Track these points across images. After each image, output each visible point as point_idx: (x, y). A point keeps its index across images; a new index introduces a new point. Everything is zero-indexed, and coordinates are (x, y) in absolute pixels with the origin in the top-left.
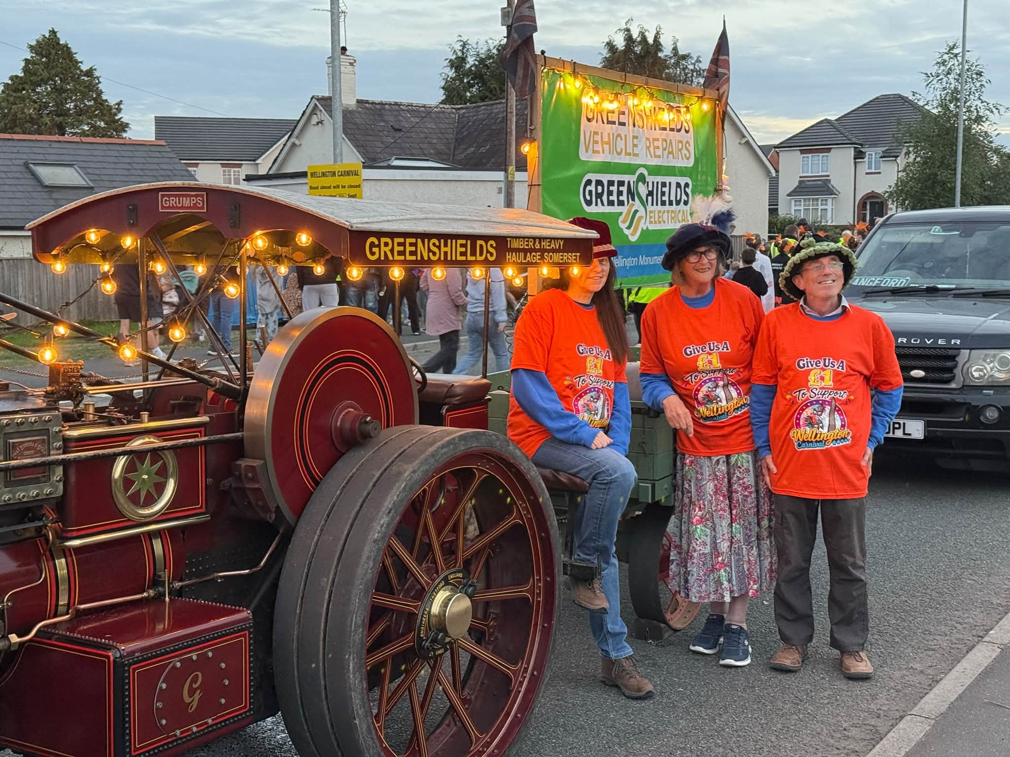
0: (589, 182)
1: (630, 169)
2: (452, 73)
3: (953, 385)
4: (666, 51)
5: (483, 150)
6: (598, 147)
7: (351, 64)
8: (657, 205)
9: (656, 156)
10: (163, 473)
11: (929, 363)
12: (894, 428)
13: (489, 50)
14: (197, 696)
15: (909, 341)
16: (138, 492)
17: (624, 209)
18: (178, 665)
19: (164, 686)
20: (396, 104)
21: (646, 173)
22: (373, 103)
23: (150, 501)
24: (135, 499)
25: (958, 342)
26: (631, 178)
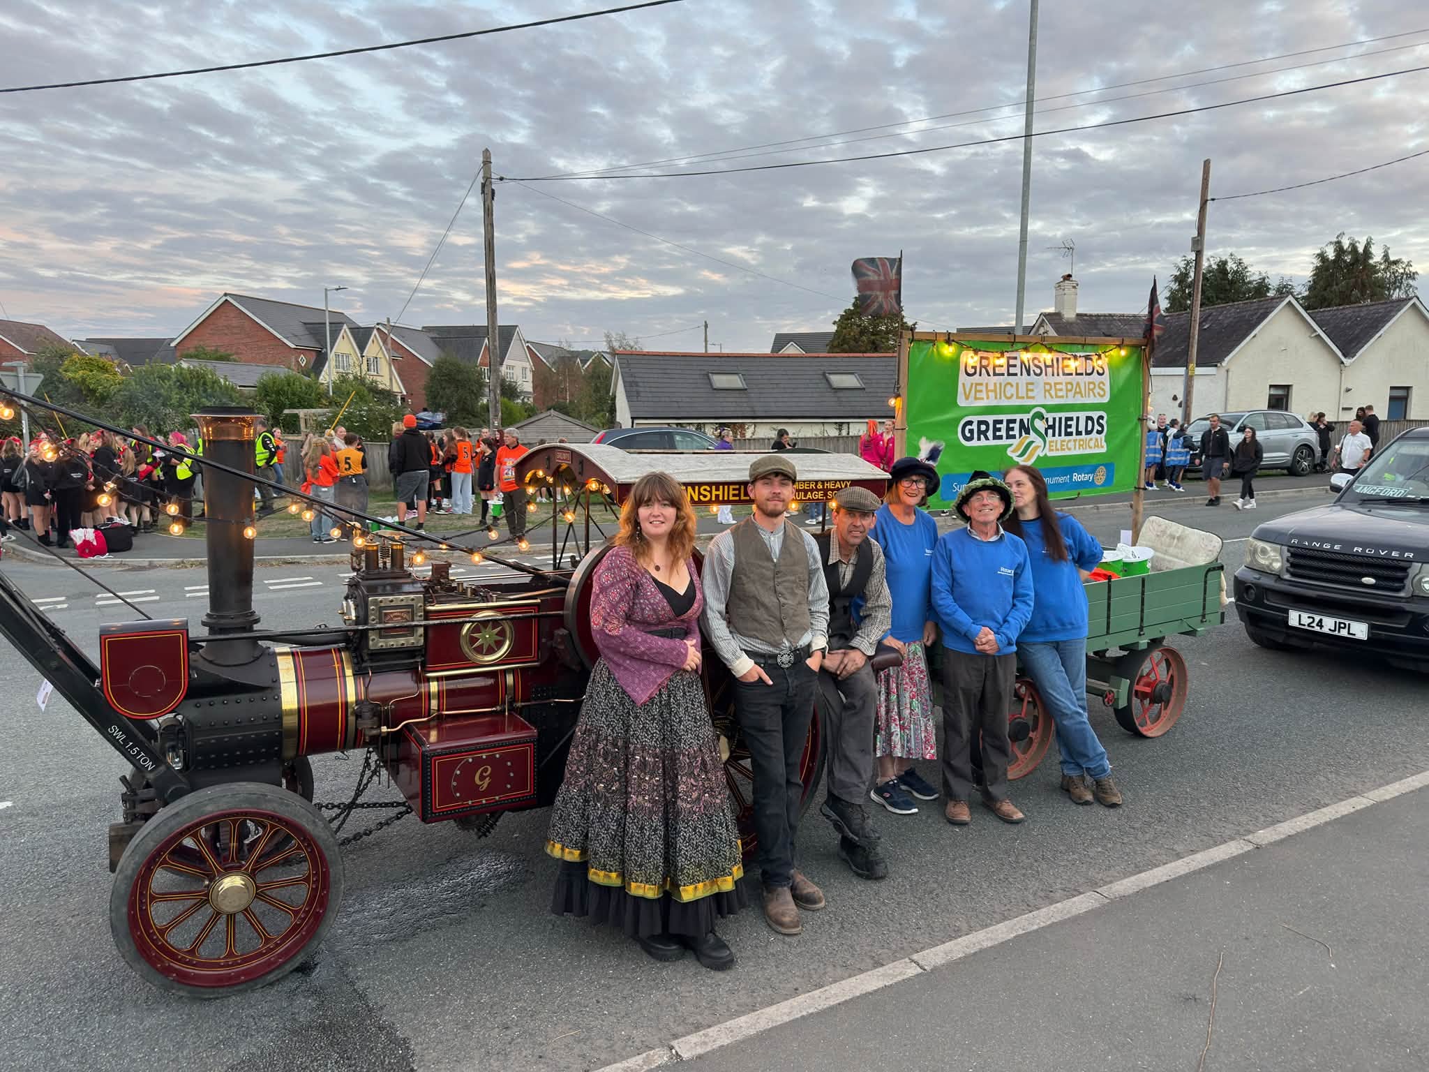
0: (970, 423)
1: (1024, 409)
2: (1175, 286)
3: (1402, 594)
4: (1377, 257)
5: (1179, 349)
6: (984, 395)
7: (1074, 287)
8: (1060, 435)
9: (1057, 397)
10: (502, 633)
11: (1380, 572)
12: (1340, 628)
13: (1210, 266)
14: (487, 781)
15: (1364, 551)
16: (482, 646)
17: (1015, 442)
18: (470, 760)
19: (458, 772)
20: (1110, 315)
21: (1043, 411)
22: (1091, 316)
23: (491, 651)
24: (479, 650)
25: (1411, 555)
26: (1026, 417)
